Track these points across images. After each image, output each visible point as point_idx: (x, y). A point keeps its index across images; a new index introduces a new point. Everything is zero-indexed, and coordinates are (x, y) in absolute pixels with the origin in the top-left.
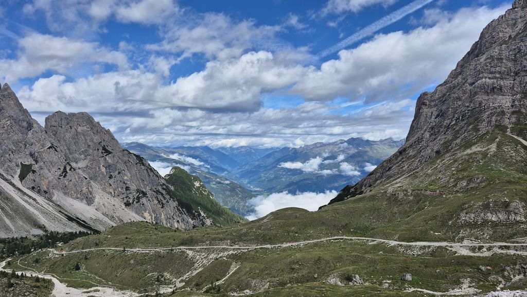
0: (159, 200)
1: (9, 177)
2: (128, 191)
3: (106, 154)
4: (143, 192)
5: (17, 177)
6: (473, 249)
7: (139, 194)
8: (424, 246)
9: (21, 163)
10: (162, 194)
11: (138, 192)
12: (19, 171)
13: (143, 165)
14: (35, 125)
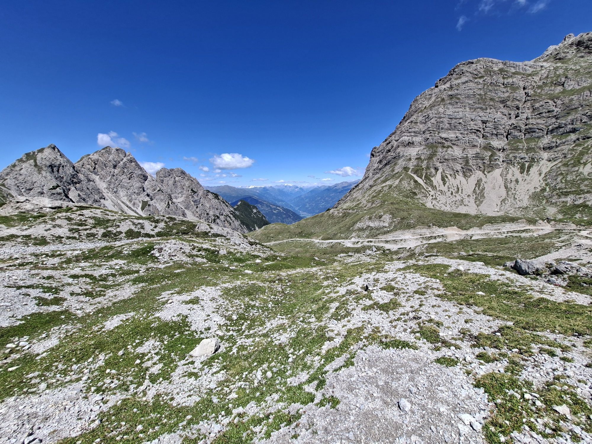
0: (228, 220)
1: (135, 209)
2: (208, 216)
3: (193, 193)
4: (217, 216)
5: (140, 208)
6: (354, 243)
7: (215, 217)
9: (142, 200)
10: (230, 217)
12: (141, 205)
13: (219, 199)
14: (149, 177)
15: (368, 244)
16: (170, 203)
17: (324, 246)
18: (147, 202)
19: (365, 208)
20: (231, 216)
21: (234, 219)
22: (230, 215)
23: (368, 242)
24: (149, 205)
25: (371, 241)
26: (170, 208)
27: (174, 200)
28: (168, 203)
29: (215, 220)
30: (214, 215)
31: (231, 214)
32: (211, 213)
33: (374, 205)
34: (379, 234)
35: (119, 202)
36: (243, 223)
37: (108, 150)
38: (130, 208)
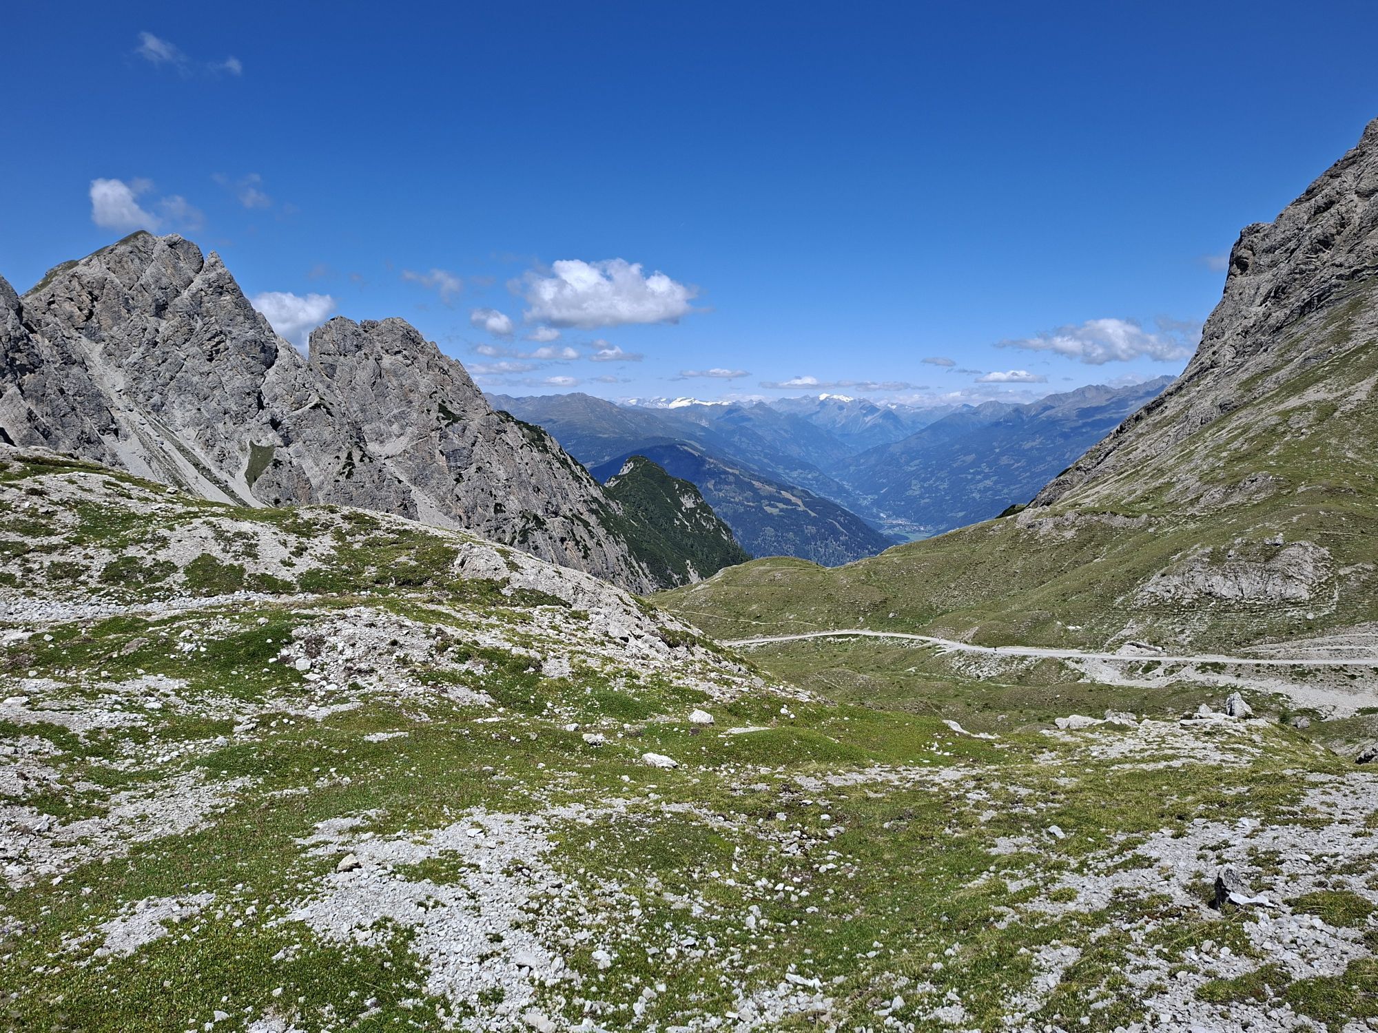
1: (223, 476)
2: (499, 515)
3: (446, 422)
4: (536, 517)
5: (241, 474)
6: (1131, 669)
7: (527, 522)
8: (1013, 657)
9: (251, 443)
10: (586, 525)
11: (523, 517)
12: (245, 462)
13: (545, 449)
14: (282, 352)
15: (1201, 678)
16: (356, 459)
17: (985, 672)
18: (270, 449)
19: (1190, 511)
20: (592, 520)
21: (601, 532)
22: (586, 516)
23: (1203, 668)
24: (277, 464)
25: (1218, 668)
26: (354, 479)
27: (373, 447)
28: (350, 456)
29: (525, 533)
30: (523, 515)
31: (592, 511)
32: (513, 505)
33: (1237, 499)
34: (1259, 634)
35: (168, 446)
36: (637, 550)
37: (140, 243)
38: (204, 471)
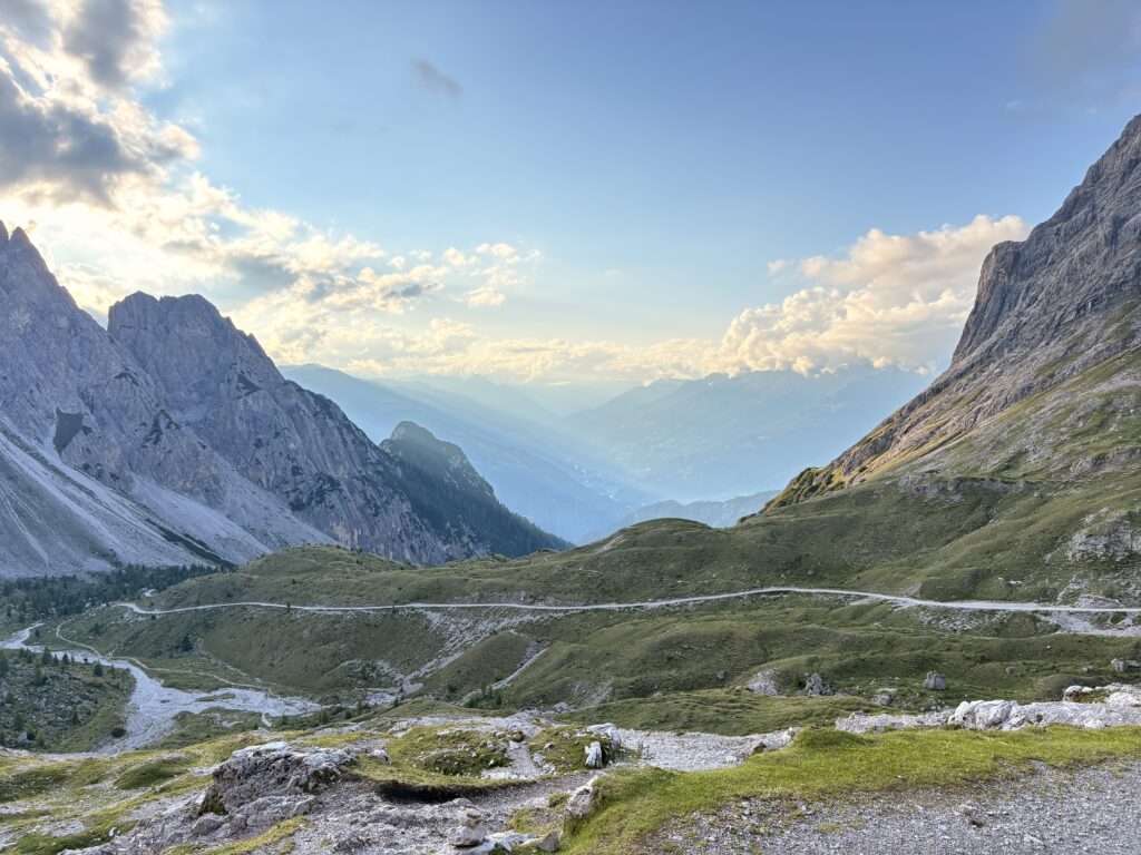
0: (369, 498)
1: (33, 443)
2: (298, 477)
3: (246, 391)
4: (331, 480)
5: (49, 441)
6: (1100, 621)
7: (324, 484)
8: (981, 611)
9: (58, 411)
11: (319, 479)
12: (53, 429)
16: (163, 425)
18: (79, 417)
24: (87, 430)
28: (156, 423)
29: (321, 493)
30: (319, 477)
32: (309, 468)
38: (14, 438)
